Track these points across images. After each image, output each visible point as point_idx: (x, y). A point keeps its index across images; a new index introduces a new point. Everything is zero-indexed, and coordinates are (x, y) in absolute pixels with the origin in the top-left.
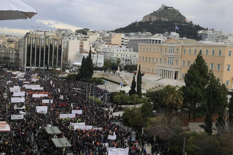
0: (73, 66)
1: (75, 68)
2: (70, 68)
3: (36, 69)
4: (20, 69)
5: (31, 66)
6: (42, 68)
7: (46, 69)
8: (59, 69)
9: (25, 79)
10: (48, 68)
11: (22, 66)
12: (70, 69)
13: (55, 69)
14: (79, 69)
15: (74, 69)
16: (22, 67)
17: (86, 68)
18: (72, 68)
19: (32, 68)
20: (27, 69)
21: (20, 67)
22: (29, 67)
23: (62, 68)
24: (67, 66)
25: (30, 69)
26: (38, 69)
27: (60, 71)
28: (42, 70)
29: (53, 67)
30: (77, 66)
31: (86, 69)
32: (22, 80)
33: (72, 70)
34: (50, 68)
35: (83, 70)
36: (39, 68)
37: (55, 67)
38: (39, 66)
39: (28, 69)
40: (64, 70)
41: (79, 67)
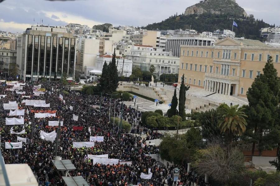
0: (91, 75)
1: (93, 78)
2: (86, 77)
3: (39, 78)
4: (18, 78)
5: (32, 75)
6: (48, 77)
7: (53, 78)
8: (70, 79)
9: (24, 93)
10: (55, 77)
11: (21, 75)
12: (85, 79)
13: (66, 79)
14: (98, 79)
15: (91, 79)
16: (19, 75)
17: (108, 77)
18: (88, 77)
19: (34, 76)
20: (26, 78)
21: (17, 75)
22: (29, 76)
23: (74, 78)
24: (82, 75)
25: (31, 78)
26: (42, 78)
27: (73, 81)
28: (48, 79)
29: (63, 76)
30: (96, 75)
31: (108, 79)
32: (21, 93)
33: (88, 80)
34: (58, 77)
35: (105, 80)
36: (43, 76)
37: (65, 76)
38: (44, 74)
39: (29, 78)
40: (78, 81)
41: (98, 76)
